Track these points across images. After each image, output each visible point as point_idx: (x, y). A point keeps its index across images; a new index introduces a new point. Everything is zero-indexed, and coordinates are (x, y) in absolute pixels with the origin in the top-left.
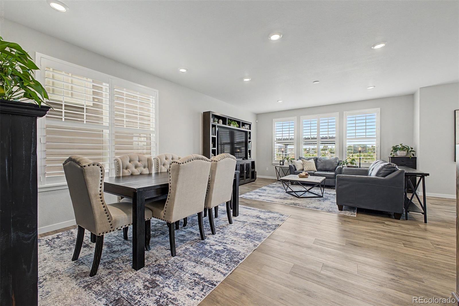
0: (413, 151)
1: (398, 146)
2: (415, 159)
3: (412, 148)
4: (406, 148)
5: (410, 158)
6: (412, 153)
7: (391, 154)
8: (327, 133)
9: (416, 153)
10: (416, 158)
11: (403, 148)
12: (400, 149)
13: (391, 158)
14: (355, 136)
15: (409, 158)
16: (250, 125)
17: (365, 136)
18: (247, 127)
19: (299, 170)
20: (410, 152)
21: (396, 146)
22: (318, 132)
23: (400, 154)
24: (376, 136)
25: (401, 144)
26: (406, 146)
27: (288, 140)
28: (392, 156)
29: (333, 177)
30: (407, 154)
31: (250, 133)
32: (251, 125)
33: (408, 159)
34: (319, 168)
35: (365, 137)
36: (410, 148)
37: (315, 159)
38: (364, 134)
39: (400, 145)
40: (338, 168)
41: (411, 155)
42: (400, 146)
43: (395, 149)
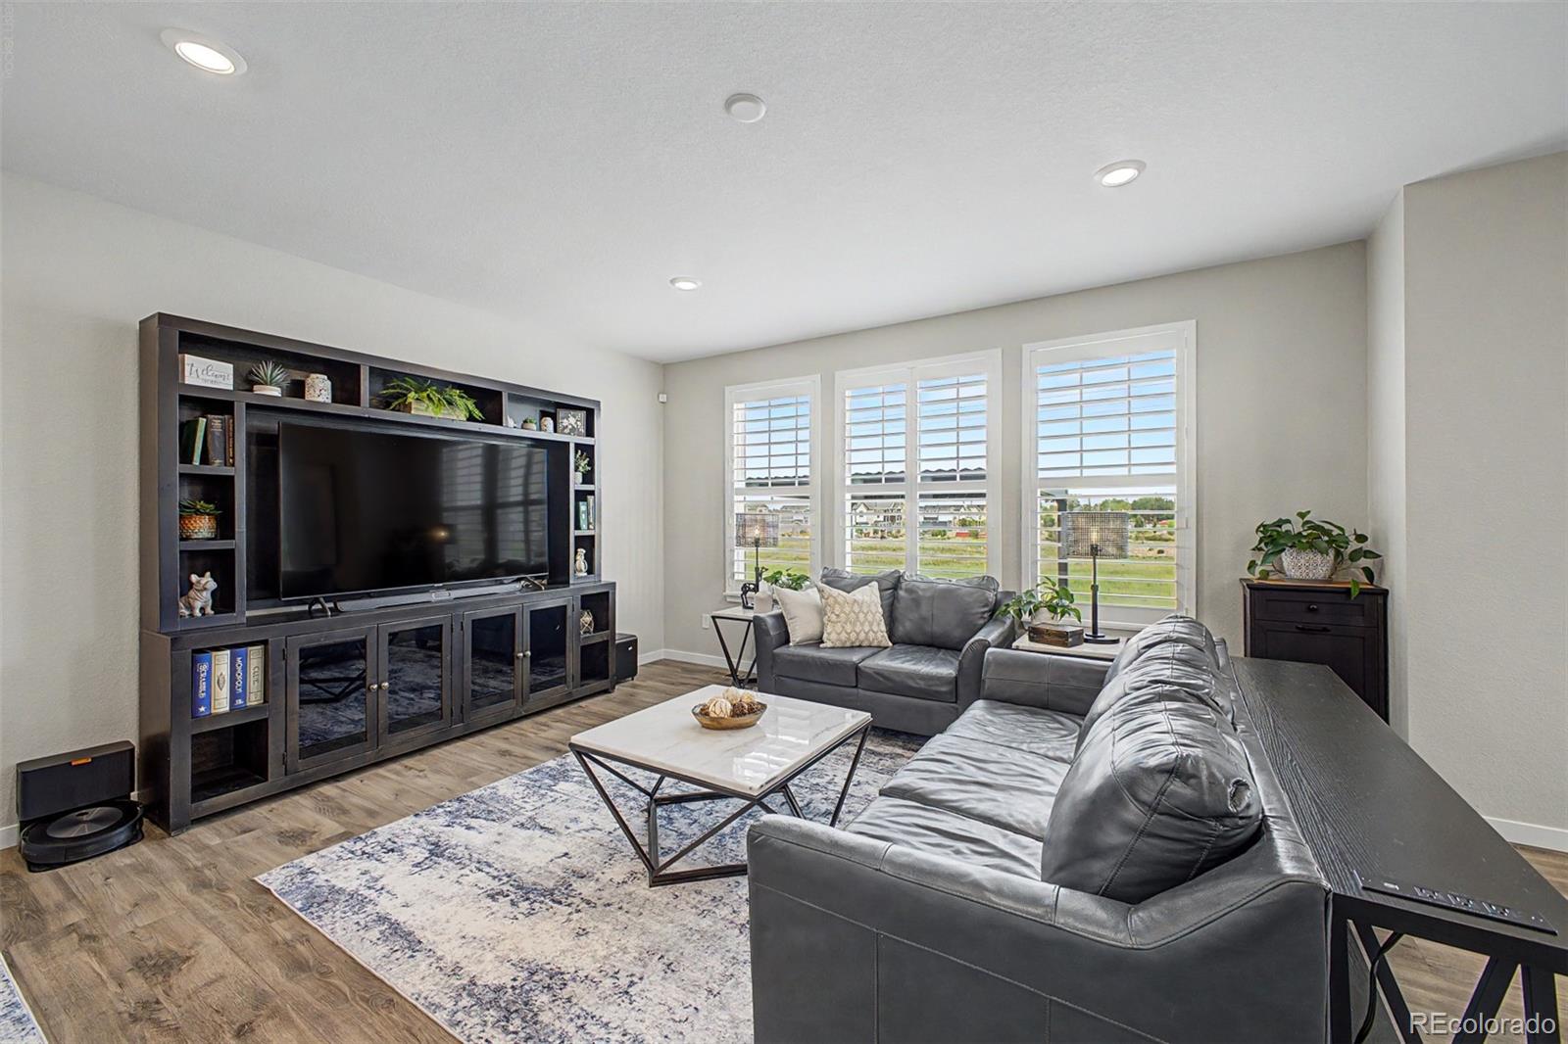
0: (1368, 554)
1: (1288, 521)
2: (1381, 601)
3: (1361, 538)
4: (1328, 533)
5: (1355, 593)
6: (1364, 562)
7: (1252, 565)
8: (951, 451)
9: (1383, 560)
10: (1385, 593)
11: (1317, 537)
12: (1297, 542)
13: (1248, 590)
14: (1081, 467)
15: (1348, 591)
16: (590, 414)
17: (1126, 469)
18: (573, 421)
19: (798, 645)
20: (1355, 556)
21: (1280, 523)
22: (911, 448)
23: (1300, 567)
24: (1178, 469)
25: (1302, 515)
26: (1327, 526)
27: (794, 484)
28: (1255, 577)
29: (945, 693)
30: (1334, 570)
31: (588, 451)
32: (593, 410)
33: (1339, 599)
34: (900, 630)
35: (1124, 471)
36: (1352, 538)
37: (888, 584)
38: (1121, 458)
39: (1301, 521)
40: (977, 641)
41: (1354, 576)
42: (1296, 526)
43: (1273, 538)
